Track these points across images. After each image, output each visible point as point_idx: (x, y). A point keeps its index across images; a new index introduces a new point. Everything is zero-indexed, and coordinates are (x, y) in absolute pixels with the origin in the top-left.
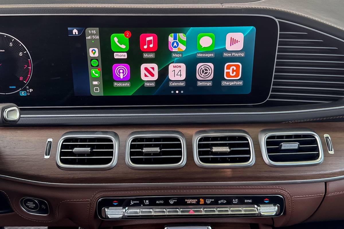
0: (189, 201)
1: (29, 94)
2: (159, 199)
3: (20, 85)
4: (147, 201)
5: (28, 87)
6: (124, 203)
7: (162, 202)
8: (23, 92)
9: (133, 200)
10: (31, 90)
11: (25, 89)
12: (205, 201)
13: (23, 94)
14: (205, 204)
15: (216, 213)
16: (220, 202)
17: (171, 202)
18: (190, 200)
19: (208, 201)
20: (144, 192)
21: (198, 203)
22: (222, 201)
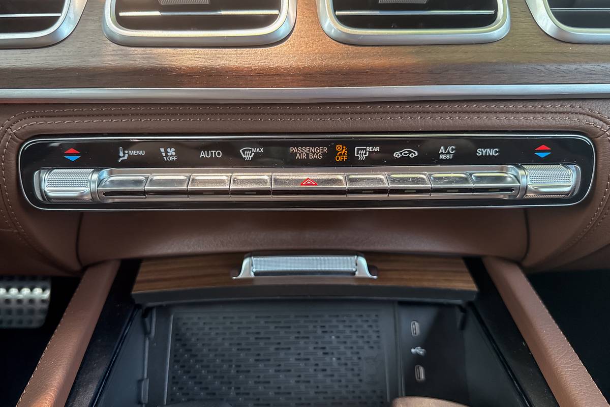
0: (301, 152)
7: (219, 154)
12: (351, 153)
14: (352, 160)
15: (388, 186)
19: (362, 153)
21: (329, 159)
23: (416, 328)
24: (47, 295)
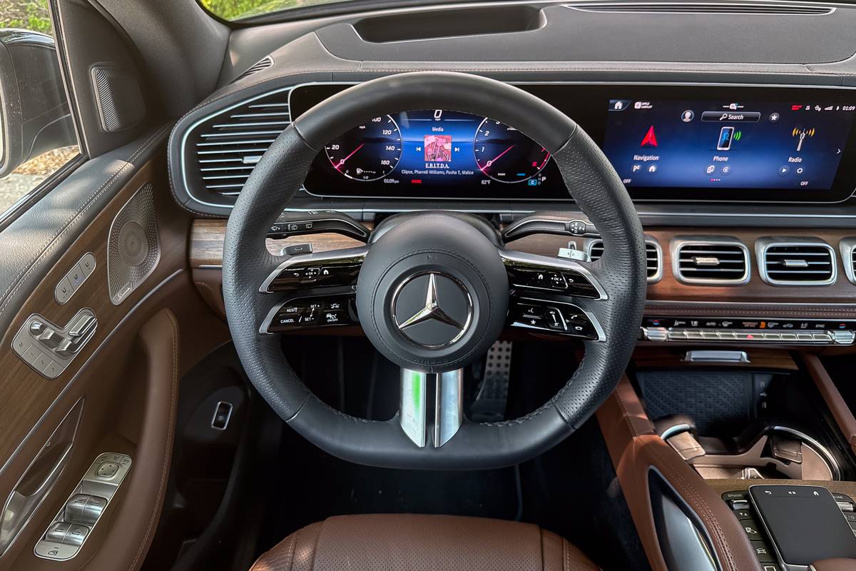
0: (746, 324)
1: (539, 183)
2: (710, 321)
3: (532, 172)
4: (696, 323)
5: (540, 175)
6: (667, 323)
7: (714, 324)
8: (533, 181)
9: (679, 320)
10: (544, 179)
11: (537, 177)
12: (767, 325)
13: (533, 183)
14: (767, 327)
15: (780, 339)
16: (784, 326)
17: (725, 324)
18: (749, 323)
19: (771, 325)
20: (693, 312)
21: (757, 327)
22: (788, 325)
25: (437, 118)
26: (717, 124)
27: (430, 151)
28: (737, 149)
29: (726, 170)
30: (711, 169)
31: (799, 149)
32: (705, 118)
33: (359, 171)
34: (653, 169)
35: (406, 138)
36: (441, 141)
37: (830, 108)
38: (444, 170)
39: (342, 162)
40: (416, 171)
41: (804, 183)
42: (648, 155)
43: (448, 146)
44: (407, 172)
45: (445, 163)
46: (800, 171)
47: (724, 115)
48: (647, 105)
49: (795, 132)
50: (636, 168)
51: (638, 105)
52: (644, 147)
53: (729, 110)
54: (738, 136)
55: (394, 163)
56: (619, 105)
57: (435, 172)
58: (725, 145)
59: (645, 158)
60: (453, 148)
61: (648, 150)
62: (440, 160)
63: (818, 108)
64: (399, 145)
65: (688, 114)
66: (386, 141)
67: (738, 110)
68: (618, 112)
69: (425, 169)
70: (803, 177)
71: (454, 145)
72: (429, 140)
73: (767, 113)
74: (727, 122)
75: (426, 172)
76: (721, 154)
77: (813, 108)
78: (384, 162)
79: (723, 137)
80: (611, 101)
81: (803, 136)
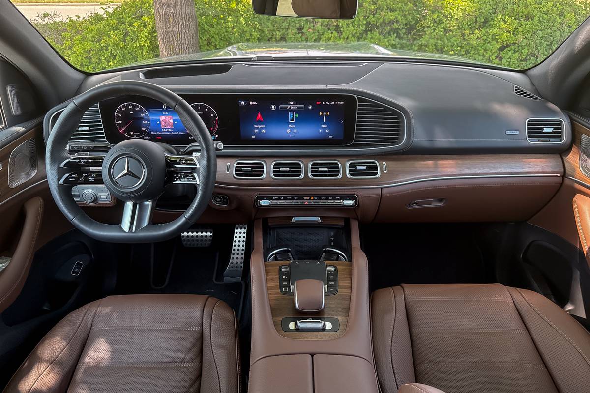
0: (305, 197)
1: (215, 138)
4: (282, 197)
5: (215, 134)
6: (269, 198)
9: (275, 196)
10: (217, 136)
14: (314, 199)
15: (320, 204)
16: (322, 198)
17: (296, 198)
19: (316, 198)
20: (281, 193)
21: (310, 199)
22: (324, 198)
23: (332, 234)
24: (212, 234)
25: (165, 108)
26: (287, 111)
27: (163, 123)
28: (297, 121)
29: (295, 131)
30: (289, 131)
31: (324, 121)
32: (281, 108)
33: (132, 133)
34: (263, 131)
35: (152, 118)
36: (168, 119)
37: (333, 103)
38: (171, 132)
39: (124, 129)
40: (158, 133)
41: (330, 137)
42: (260, 125)
43: (171, 121)
44: (154, 133)
45: (171, 129)
46: (328, 131)
47: (289, 107)
48: (255, 103)
49: (321, 114)
50: (256, 131)
51: (251, 103)
52: (258, 121)
53: (290, 104)
54: (297, 116)
55: (147, 129)
56: (243, 103)
57: (167, 133)
58: (292, 120)
59: (259, 126)
60: (174, 121)
61: (259, 122)
62: (168, 127)
63: (328, 103)
64: (149, 120)
65: (273, 107)
66: (142, 119)
67: (294, 104)
68: (243, 106)
69: (162, 132)
70: (330, 134)
71: (174, 120)
72: (162, 118)
73: (307, 106)
74: (291, 110)
75: (163, 133)
76: (292, 124)
77: (325, 103)
78: (143, 129)
79: (290, 116)
80: (240, 101)
81: (324, 115)
